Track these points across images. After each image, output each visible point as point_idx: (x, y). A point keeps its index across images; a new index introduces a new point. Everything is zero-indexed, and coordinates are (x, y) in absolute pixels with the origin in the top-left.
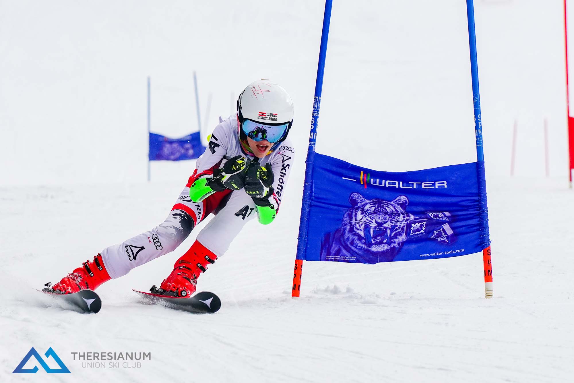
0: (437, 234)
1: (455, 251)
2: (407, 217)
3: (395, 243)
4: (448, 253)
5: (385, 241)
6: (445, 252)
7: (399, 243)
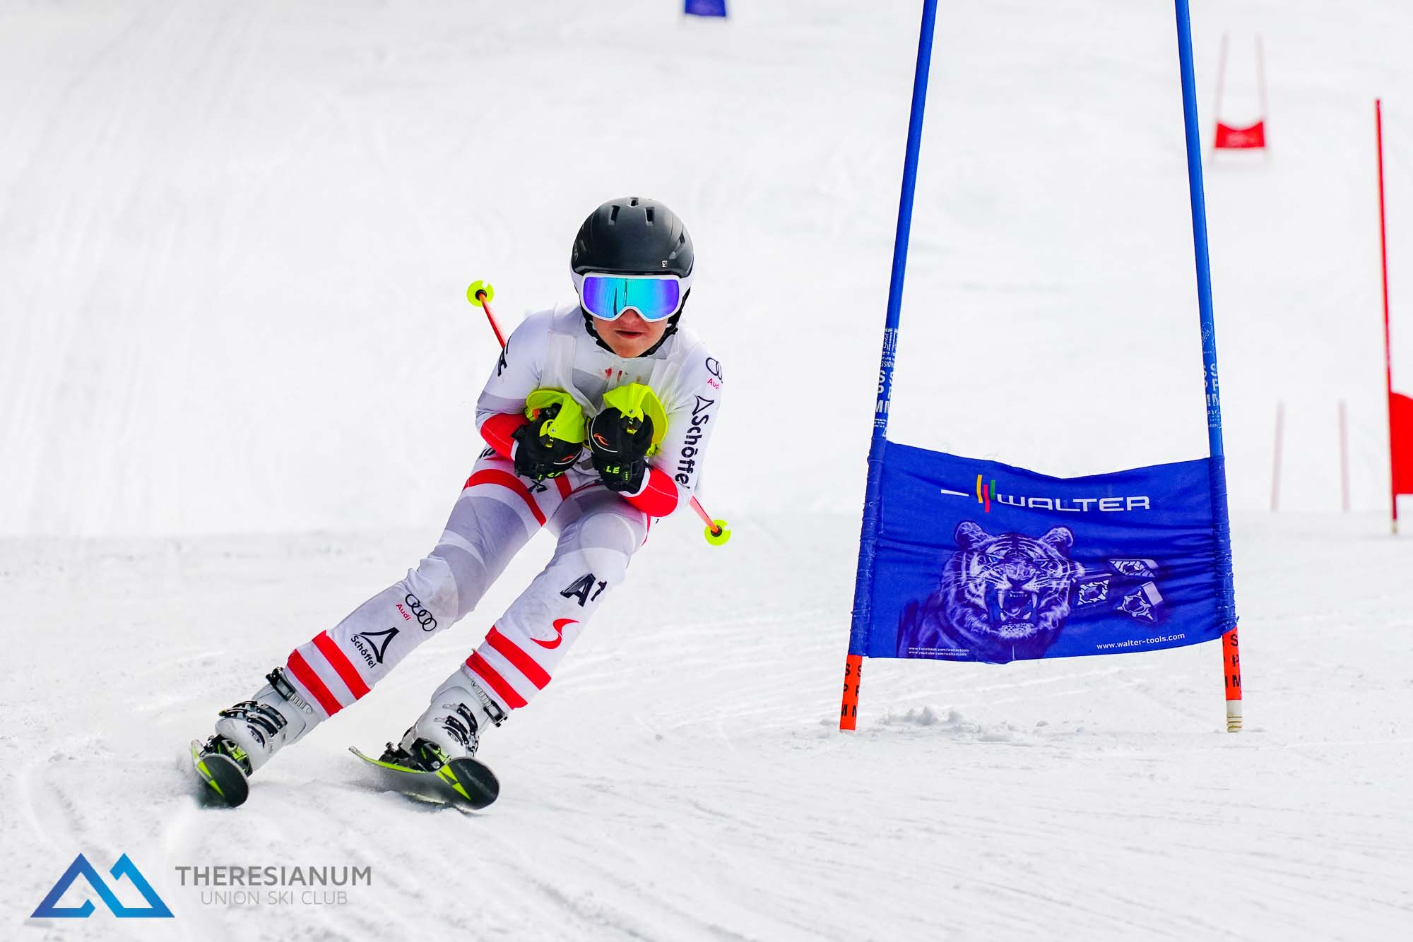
0: (1130, 602)
1: (1167, 638)
2: (1071, 570)
3: (1046, 619)
4: (1153, 641)
5: (1027, 617)
6: (1147, 640)
7: (1056, 622)
